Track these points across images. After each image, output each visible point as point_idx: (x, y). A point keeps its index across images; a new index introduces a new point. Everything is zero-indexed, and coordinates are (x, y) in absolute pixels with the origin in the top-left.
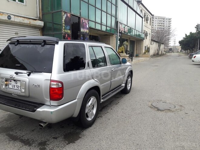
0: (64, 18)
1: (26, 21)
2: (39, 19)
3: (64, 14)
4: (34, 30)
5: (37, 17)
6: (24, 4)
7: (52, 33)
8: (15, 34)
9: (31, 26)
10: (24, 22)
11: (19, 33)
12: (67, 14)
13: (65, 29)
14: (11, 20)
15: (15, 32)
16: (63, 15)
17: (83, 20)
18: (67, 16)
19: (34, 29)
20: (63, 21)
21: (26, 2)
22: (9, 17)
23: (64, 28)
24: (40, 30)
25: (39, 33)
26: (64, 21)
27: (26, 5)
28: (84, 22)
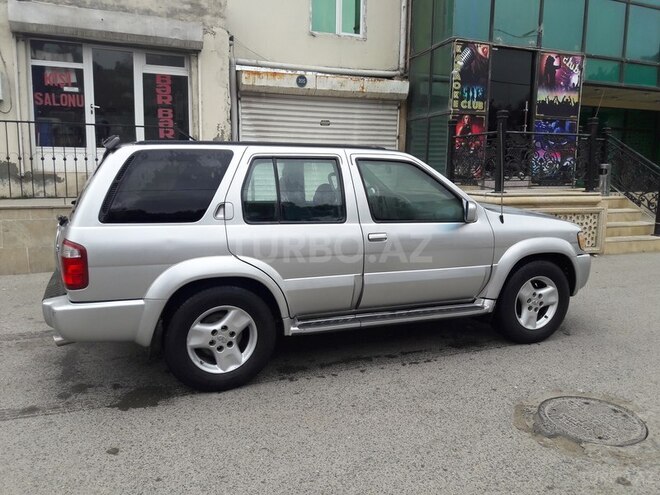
0: (461, 64)
1: (351, 86)
2: (402, 75)
3: (462, 50)
4: (380, 110)
5: (398, 69)
6: (361, 36)
7: (425, 115)
8: (319, 126)
9: (368, 97)
10: (343, 89)
11: (331, 121)
12: (476, 48)
13: (461, 98)
14: (307, 87)
15: (320, 120)
16: (457, 53)
17: (551, 60)
18: (474, 55)
19: (380, 107)
20: (455, 72)
21: (366, 28)
22: (302, 81)
23: (456, 96)
24: (399, 108)
25: (395, 118)
26: (462, 73)
27: (365, 39)
28: (557, 67)
